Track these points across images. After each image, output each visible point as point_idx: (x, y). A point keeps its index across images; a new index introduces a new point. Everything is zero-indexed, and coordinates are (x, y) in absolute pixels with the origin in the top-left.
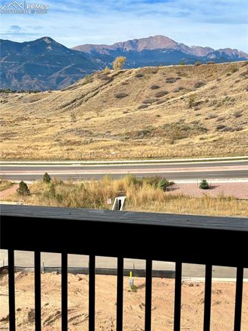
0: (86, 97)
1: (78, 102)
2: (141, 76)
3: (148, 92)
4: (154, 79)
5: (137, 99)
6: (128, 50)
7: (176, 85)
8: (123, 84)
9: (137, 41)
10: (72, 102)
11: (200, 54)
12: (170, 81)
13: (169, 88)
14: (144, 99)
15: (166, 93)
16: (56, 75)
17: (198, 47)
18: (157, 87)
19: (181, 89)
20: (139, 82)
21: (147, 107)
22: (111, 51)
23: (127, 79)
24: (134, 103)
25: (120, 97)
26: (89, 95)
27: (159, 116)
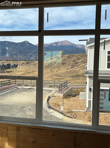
0: (52, 64)
1: (50, 65)
2: (69, 57)
3: (72, 63)
4: (73, 58)
5: (69, 65)
6: (55, 45)
7: (81, 60)
8: (64, 60)
9: (58, 42)
10: (48, 66)
11: (80, 47)
12: (79, 59)
13: (79, 61)
14: (71, 65)
15: (78, 63)
16: (29, 54)
17: (79, 45)
18: (75, 61)
19: (83, 61)
20: (69, 59)
21: (73, 67)
22: (49, 46)
23: (65, 58)
24: (68, 66)
25: (63, 64)
26: (53, 63)
27: (79, 71)
